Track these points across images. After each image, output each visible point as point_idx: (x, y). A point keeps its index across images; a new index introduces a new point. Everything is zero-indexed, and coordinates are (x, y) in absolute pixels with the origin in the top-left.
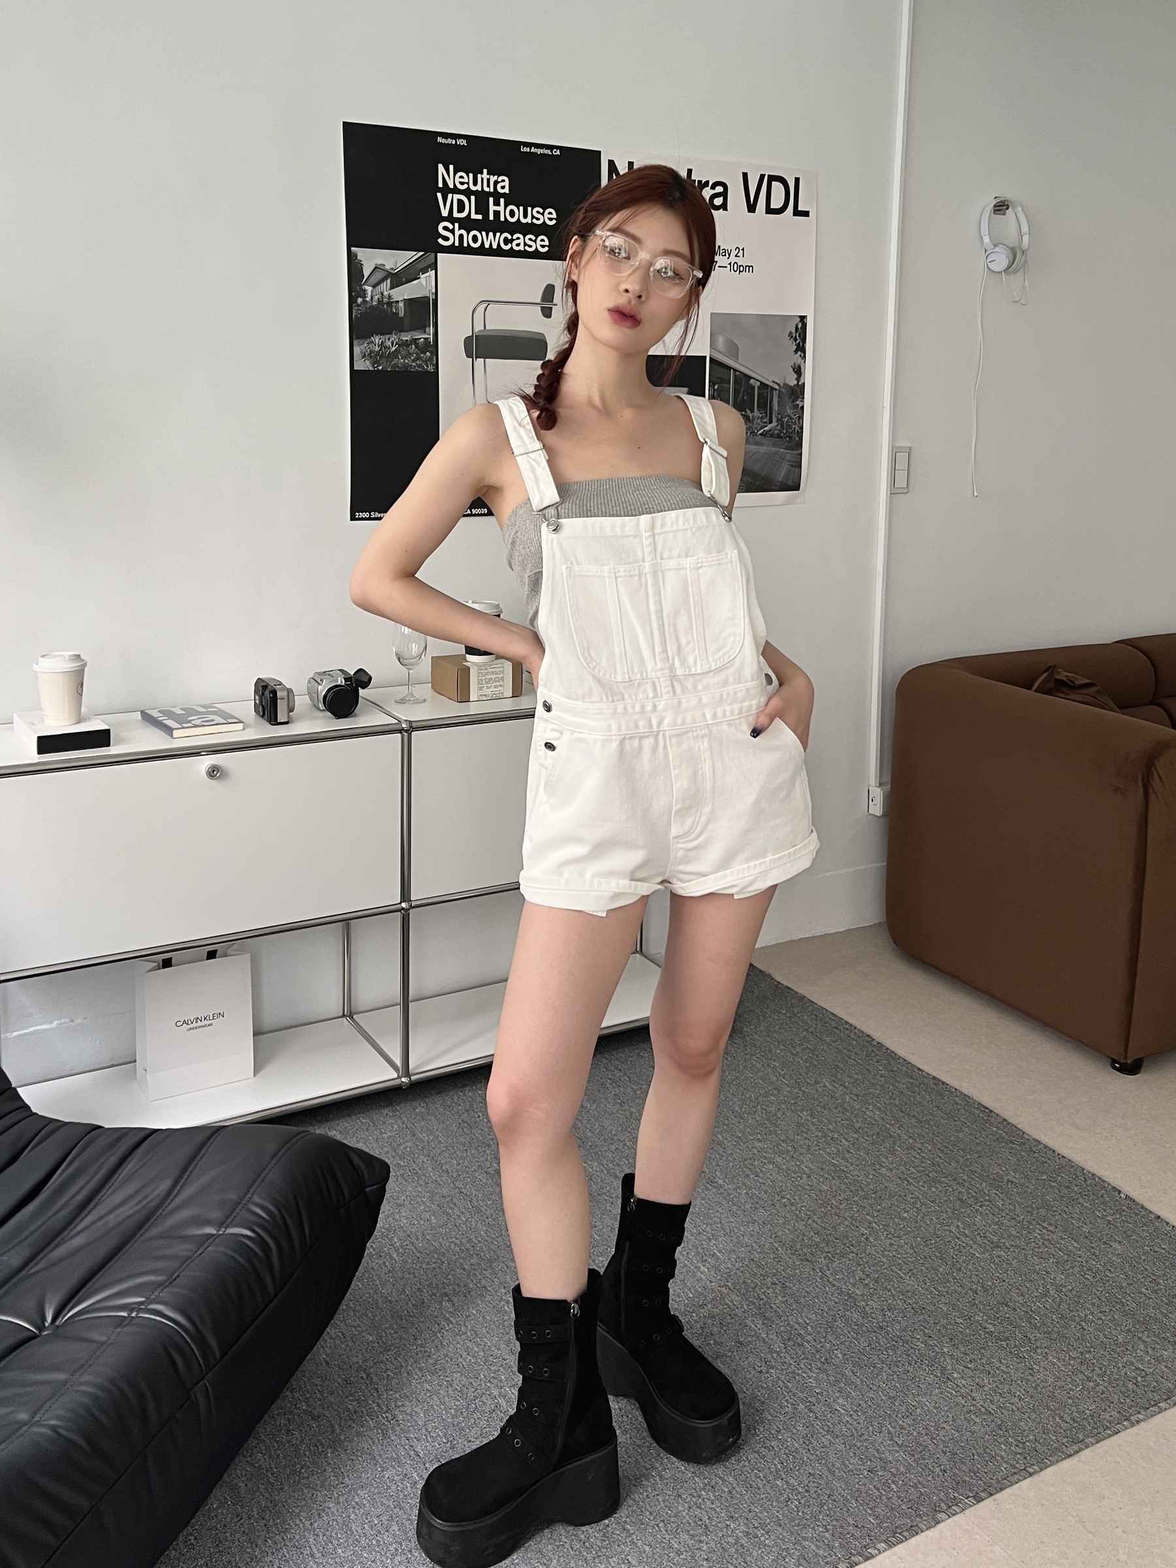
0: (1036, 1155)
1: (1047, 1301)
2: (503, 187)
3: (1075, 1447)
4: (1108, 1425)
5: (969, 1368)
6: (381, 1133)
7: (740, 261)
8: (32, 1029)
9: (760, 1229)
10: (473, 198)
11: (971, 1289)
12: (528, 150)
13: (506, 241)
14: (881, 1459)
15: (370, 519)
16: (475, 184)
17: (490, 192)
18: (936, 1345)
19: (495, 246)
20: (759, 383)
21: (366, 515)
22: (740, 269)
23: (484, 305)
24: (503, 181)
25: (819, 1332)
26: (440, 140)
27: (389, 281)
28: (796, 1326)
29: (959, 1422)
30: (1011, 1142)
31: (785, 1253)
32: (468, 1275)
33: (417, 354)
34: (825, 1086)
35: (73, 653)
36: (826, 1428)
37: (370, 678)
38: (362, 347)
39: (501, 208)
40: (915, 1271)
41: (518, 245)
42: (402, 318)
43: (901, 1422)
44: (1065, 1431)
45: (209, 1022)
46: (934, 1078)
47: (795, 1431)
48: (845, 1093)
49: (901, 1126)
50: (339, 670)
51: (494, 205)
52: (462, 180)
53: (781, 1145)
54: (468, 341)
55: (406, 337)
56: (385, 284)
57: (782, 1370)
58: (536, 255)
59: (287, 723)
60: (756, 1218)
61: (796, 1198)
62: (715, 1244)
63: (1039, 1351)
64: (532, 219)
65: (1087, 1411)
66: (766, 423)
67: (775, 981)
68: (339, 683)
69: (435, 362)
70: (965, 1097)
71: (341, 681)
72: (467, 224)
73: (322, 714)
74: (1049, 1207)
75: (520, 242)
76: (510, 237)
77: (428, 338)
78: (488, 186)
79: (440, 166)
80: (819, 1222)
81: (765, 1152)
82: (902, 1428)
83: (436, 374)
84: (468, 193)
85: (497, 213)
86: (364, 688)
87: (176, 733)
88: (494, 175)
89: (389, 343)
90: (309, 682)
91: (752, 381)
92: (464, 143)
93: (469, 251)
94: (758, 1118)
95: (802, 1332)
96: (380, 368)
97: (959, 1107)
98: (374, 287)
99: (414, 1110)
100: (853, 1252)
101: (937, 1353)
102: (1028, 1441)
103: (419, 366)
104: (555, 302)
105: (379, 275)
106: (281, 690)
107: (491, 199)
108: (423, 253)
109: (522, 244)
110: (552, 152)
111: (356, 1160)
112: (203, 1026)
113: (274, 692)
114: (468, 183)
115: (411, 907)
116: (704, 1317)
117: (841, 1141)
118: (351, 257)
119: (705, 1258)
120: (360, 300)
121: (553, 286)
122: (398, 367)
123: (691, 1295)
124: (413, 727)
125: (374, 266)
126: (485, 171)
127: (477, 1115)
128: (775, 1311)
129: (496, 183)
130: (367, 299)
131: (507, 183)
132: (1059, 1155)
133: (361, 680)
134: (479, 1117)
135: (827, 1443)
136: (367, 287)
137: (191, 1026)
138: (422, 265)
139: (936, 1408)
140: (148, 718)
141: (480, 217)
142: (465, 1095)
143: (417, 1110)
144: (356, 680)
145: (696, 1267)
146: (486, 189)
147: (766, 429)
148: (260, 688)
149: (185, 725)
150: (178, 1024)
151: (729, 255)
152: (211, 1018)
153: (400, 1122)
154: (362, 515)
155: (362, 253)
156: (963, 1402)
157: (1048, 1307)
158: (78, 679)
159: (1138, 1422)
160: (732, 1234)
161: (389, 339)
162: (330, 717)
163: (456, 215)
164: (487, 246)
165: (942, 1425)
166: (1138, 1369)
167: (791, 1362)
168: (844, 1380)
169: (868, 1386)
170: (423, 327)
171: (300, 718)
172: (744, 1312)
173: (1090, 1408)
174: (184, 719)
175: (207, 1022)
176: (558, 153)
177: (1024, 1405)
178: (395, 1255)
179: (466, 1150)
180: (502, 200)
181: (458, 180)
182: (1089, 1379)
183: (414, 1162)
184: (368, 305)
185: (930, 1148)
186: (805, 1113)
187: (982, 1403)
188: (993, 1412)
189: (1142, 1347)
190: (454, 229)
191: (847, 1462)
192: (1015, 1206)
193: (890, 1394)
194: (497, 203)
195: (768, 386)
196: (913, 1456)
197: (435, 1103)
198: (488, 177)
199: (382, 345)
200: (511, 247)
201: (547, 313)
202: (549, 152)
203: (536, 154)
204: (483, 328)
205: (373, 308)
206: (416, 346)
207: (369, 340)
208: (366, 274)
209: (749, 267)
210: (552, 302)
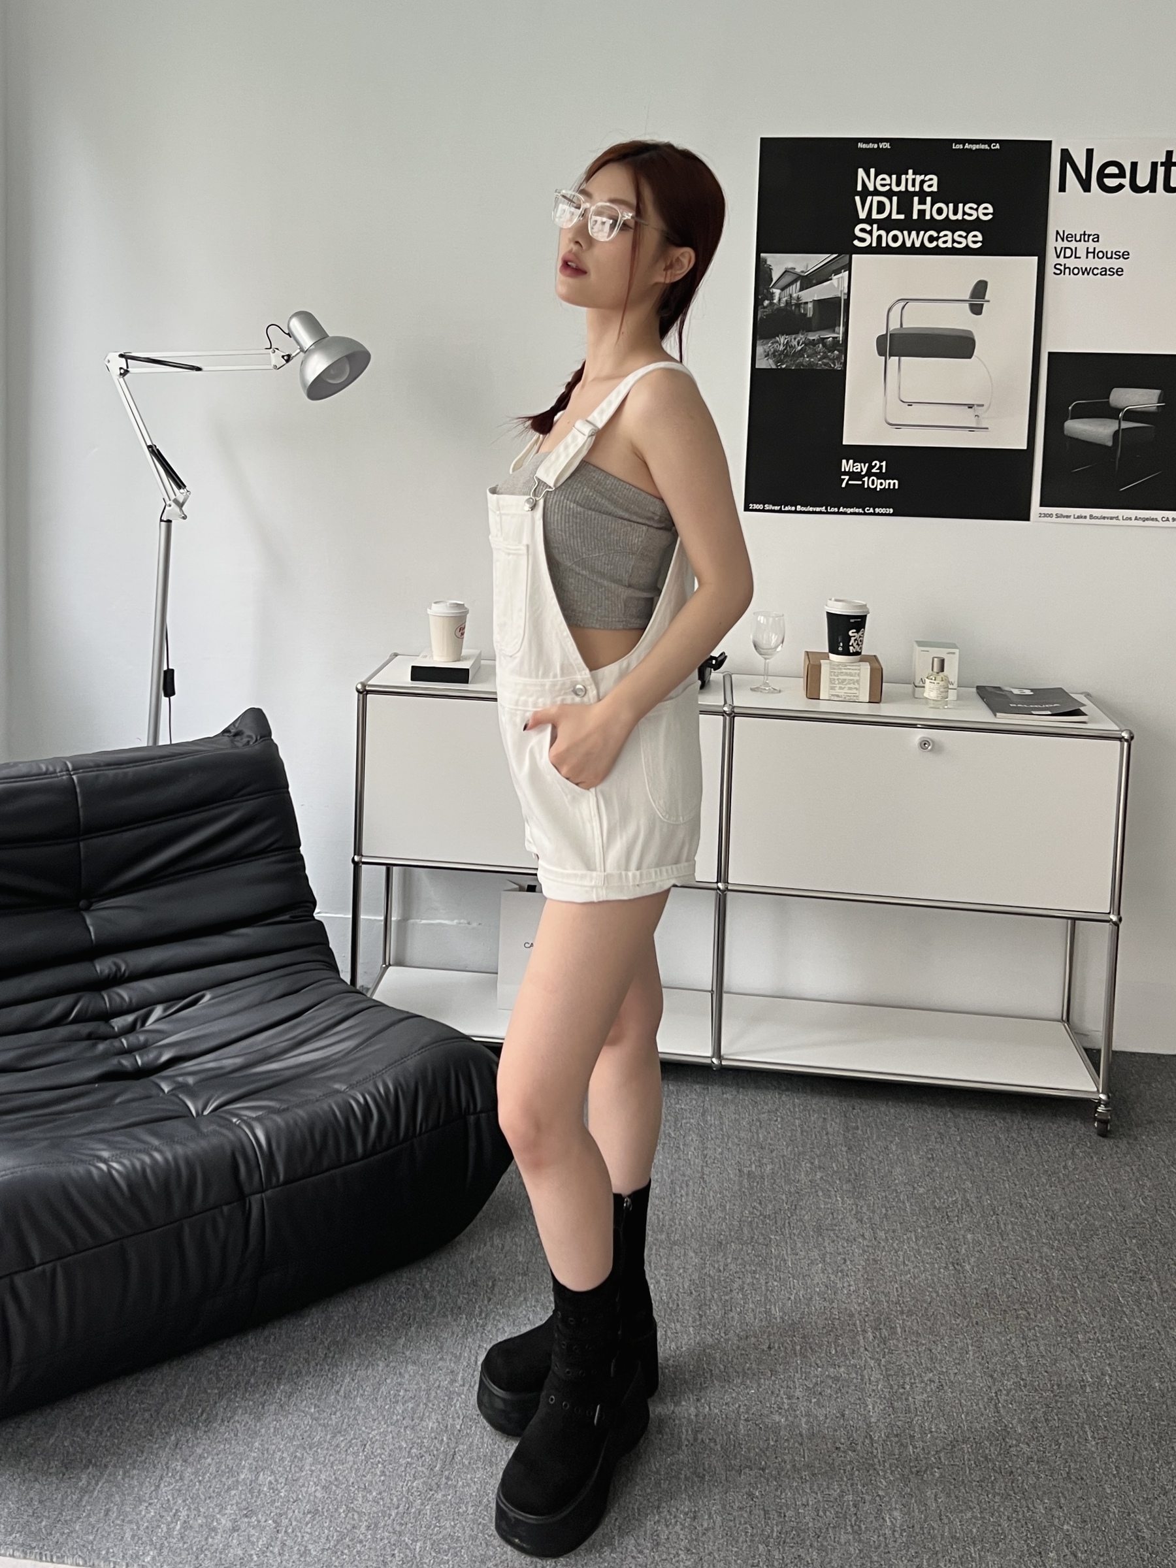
2: (930, 186)
10: (895, 199)
12: (961, 146)
13: (931, 239)
15: (764, 510)
17: (915, 191)
19: (917, 244)
21: (760, 507)
23: (903, 304)
24: (931, 179)
26: (860, 145)
27: (799, 283)
33: (824, 353)
36: (857, 1528)
38: (765, 347)
39: (927, 207)
41: (945, 242)
42: (810, 318)
51: (920, 203)
52: (884, 182)
54: (881, 341)
55: (813, 336)
56: (794, 286)
58: (967, 251)
64: (963, 215)
69: (843, 361)
72: (887, 225)
75: (947, 239)
76: (935, 234)
77: (836, 338)
78: (914, 185)
79: (861, 171)
83: (843, 372)
84: (889, 194)
85: (922, 213)
88: (921, 175)
89: (795, 343)
92: (888, 146)
93: (889, 250)
96: (784, 366)
98: (783, 289)
103: (825, 364)
104: (987, 298)
105: (788, 279)
107: (916, 199)
108: (835, 256)
109: (950, 241)
110: (990, 146)
114: (890, 185)
115: (728, 889)
118: (760, 263)
120: (766, 303)
121: (987, 282)
122: (803, 366)
125: (784, 271)
126: (910, 171)
127: (775, 1119)
129: (923, 182)
130: (775, 301)
131: (935, 182)
135: (843, 1540)
136: (774, 290)
138: (834, 267)
141: (902, 217)
142: (779, 1098)
143: (725, 1096)
146: (911, 189)
153: (700, 1100)
154: (756, 506)
155: (771, 258)
161: (795, 339)
163: (875, 216)
164: (908, 244)
168: (918, 1498)
170: (832, 327)
176: (998, 146)
179: (739, 1145)
180: (929, 199)
181: (879, 182)
183: (684, 1137)
184: (775, 307)
190: (871, 230)
194: (922, 202)
198: (914, 177)
199: (787, 344)
200: (937, 245)
201: (977, 309)
202: (986, 147)
203: (971, 150)
204: (899, 326)
205: (780, 310)
206: (824, 345)
207: (773, 340)
208: (775, 278)
210: (984, 298)
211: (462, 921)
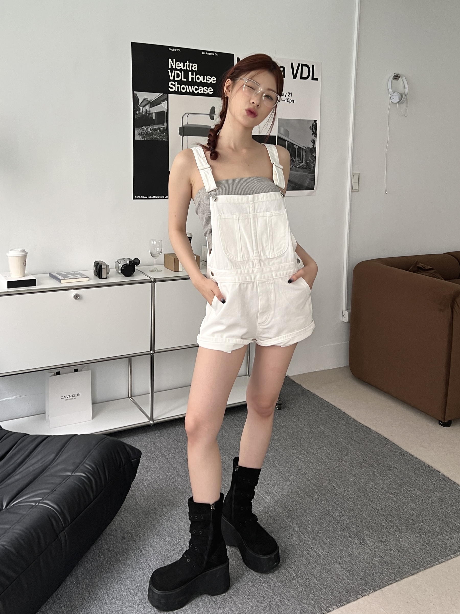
0: (405, 457)
1: (407, 514)
2: (195, 68)
3: (416, 571)
4: (430, 563)
5: (374, 539)
6: (142, 443)
7: (290, 98)
8: (5, 399)
9: (292, 483)
10: (183, 72)
11: (376, 509)
12: (205, 53)
13: (196, 89)
14: (336, 573)
15: (141, 199)
16: (184, 67)
18: (361, 530)
19: (191, 91)
20: (297, 147)
21: (139, 197)
22: (290, 101)
23: (187, 115)
24: (195, 66)
25: (314, 524)
26: (170, 49)
27: (149, 105)
28: (305, 521)
29: (368, 560)
30: (396, 452)
31: (302, 493)
32: (174, 498)
33: (160, 134)
34: (321, 429)
35: (22, 249)
36: (315, 561)
37: (140, 262)
38: (138, 131)
39: (194, 76)
40: (354, 501)
41: (201, 91)
42: (154, 119)
43: (345, 560)
44: (412, 565)
45: (74, 397)
46: (366, 426)
47: (302, 562)
48: (329, 432)
49: (352, 445)
50: (128, 258)
52: (178, 65)
53: (302, 451)
54: (180, 129)
55: (156, 127)
56: (147, 106)
57: (298, 538)
58: (208, 95)
59: (106, 278)
60: (290, 479)
61: (307, 472)
62: (273, 489)
63: (403, 533)
64: (206, 81)
65: (421, 557)
66: (301, 162)
67: (303, 388)
68: (127, 263)
69: (167, 137)
70: (378, 435)
71: (128, 262)
72: (180, 83)
73: (120, 275)
74: (410, 478)
75: (201, 90)
77: (164, 128)
78: (189, 67)
79: (170, 60)
80: (316, 481)
81: (296, 454)
82: (345, 562)
83: (168, 142)
84: (181, 70)
85: (192, 78)
86: (137, 265)
87: (62, 281)
88: (191, 63)
89: (149, 129)
90: (116, 263)
91: (295, 146)
92: (179, 50)
93: (181, 93)
94: (293, 441)
95: (307, 524)
96: (145, 139)
97: (375, 438)
98: (143, 107)
99: (155, 434)
100: (329, 493)
101: (361, 533)
102: (396, 568)
103: (161, 138)
105: (145, 103)
106: (104, 265)
107: (190, 73)
108: (162, 94)
109: (202, 91)
110: (214, 54)
111: (128, 449)
112: (72, 399)
113: (101, 266)
114: (181, 67)
115: (155, 353)
116: (268, 517)
117: (326, 450)
118: (134, 95)
119: (269, 494)
120: (137, 112)
121: (215, 107)
122: (153, 139)
123: (263, 508)
124: (156, 281)
125: (143, 99)
126: (188, 62)
127: (180, 437)
128: (296, 515)
129: (192, 66)
130: (141, 112)
131: (196, 67)
132: (415, 457)
133: (136, 262)
134: (181, 437)
135: (314, 567)
136: (140, 107)
137: (67, 399)
138: (162, 99)
139: (359, 554)
140: (52, 276)
141: (185, 80)
142: (176, 429)
143: (156, 435)
144: (134, 262)
145: (265, 497)
146: (188, 69)
147: (301, 165)
148: (96, 264)
149: (66, 278)
150: (62, 398)
151: (286, 96)
152: (75, 396)
153: (149, 439)
155: (138, 94)
156: (371, 552)
157: (408, 516)
158: (24, 259)
159: (442, 562)
160: (281, 485)
161: (149, 128)
162: (123, 277)
163: (176, 79)
164: (188, 91)
165: (362, 561)
166: (443, 541)
167: (302, 535)
168: (323, 543)
169: (332, 545)
170: (162, 123)
171: (112, 276)
172: (284, 515)
173: (422, 556)
174: (65, 276)
175: (73, 397)
176: (217, 55)
177: (395, 554)
178: (145, 490)
179: (175, 450)
180: (194, 73)
181: (177, 65)
182: (423, 545)
183: (154, 454)
184: (141, 114)
185: (362, 454)
186: (312, 439)
187: (378, 553)
188: (382, 556)
189: (445, 533)
190: (175, 84)
191: (322, 574)
192: (396, 477)
193: (341, 548)
194: (192, 74)
195: (301, 148)
196: (349, 572)
197: (164, 432)
198: (189, 64)
199: (146, 130)
200: (198, 92)
201: (212, 118)
203: (208, 55)
204: (186, 124)
205: (142, 115)
206: (160, 131)
207: (141, 128)
208: (140, 102)
209: (294, 100)
210: (214, 113)
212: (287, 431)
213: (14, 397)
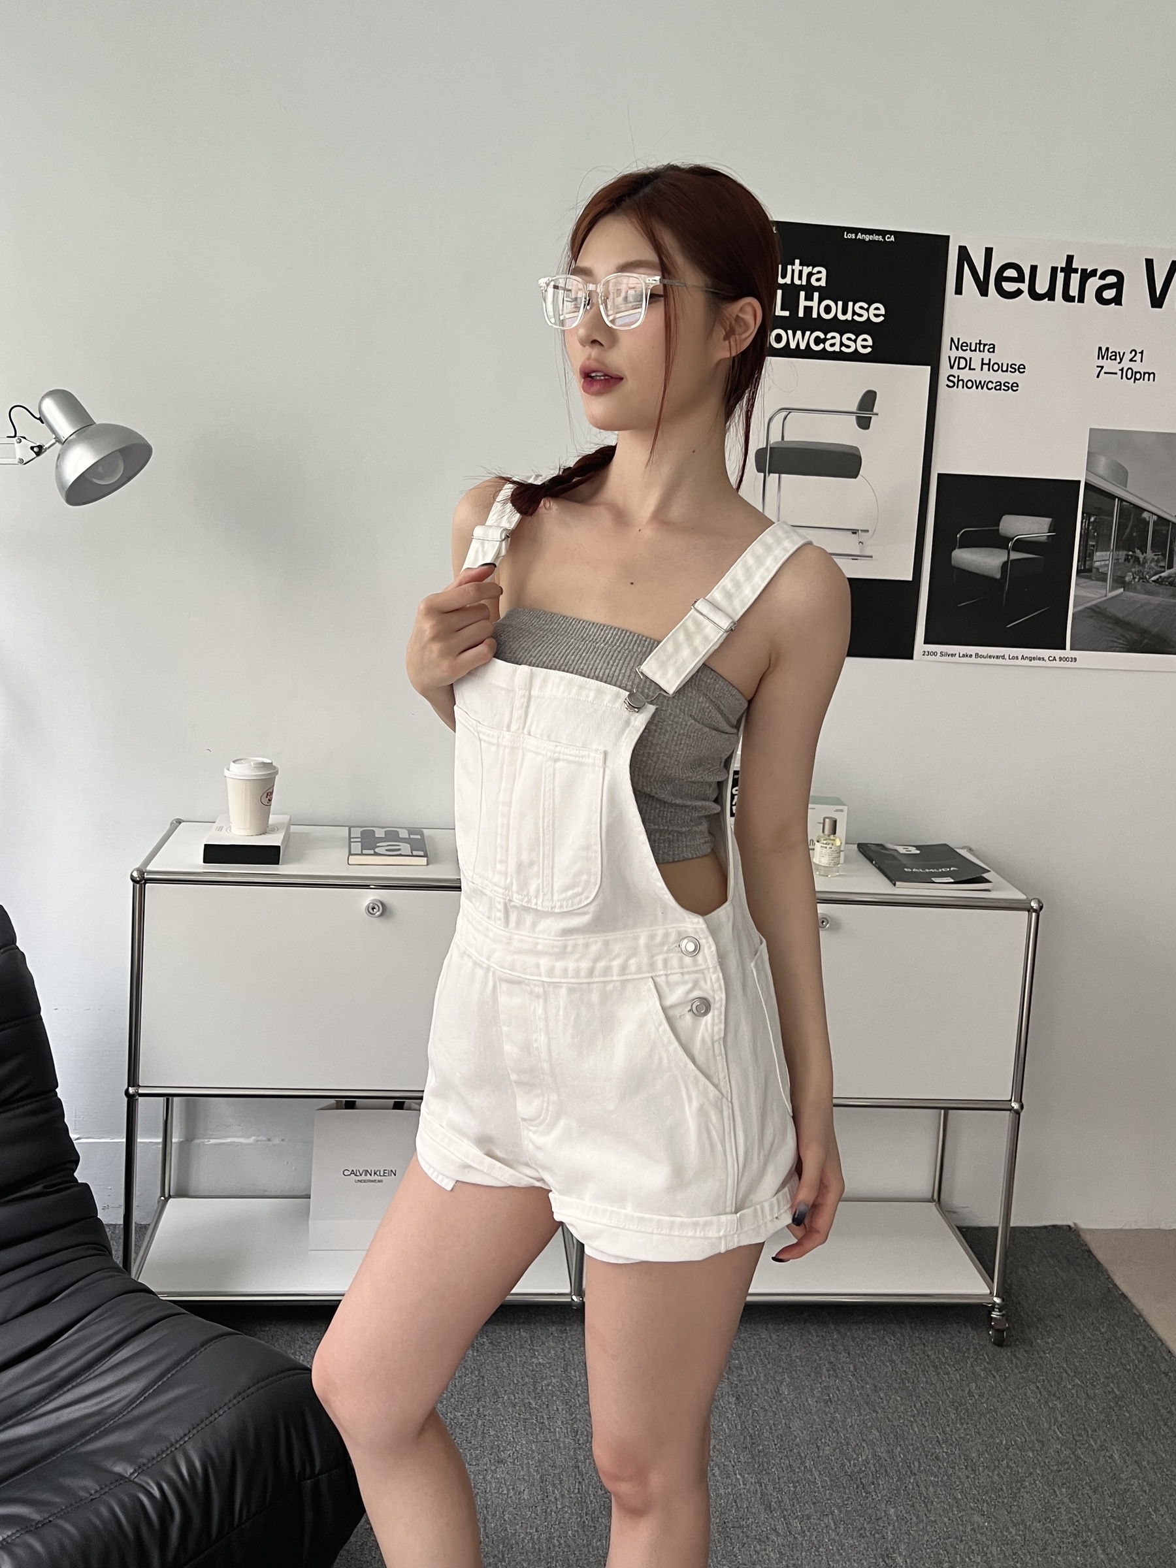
2: (818, 280)
7: (1136, 367)
8: (229, 1140)
12: (854, 236)
13: (818, 341)
17: (801, 285)
19: (803, 346)
20: (1155, 518)
22: (1136, 376)
23: (784, 413)
24: (819, 272)
39: (814, 304)
41: (832, 345)
45: (380, 1178)
51: (806, 299)
54: (761, 454)
58: (855, 357)
64: (853, 315)
66: (1164, 567)
75: (834, 343)
76: (822, 336)
78: (800, 278)
85: (808, 310)
87: (352, 860)
88: (808, 267)
91: (1145, 515)
104: (875, 410)
107: (802, 294)
109: (838, 345)
110: (884, 238)
112: (372, 1181)
121: (875, 393)
126: (797, 262)
129: (810, 275)
131: (824, 275)
137: (360, 1178)
141: (787, 314)
146: (797, 282)
147: (1163, 575)
149: (366, 851)
150: (346, 1173)
151: (1121, 360)
152: (382, 1174)
158: (263, 788)
164: (793, 346)
175: (376, 1178)
176: (892, 238)
180: (816, 295)
194: (809, 298)
195: (1169, 521)
198: (801, 268)
200: (824, 347)
201: (864, 423)
202: (880, 238)
203: (864, 240)
204: (780, 440)
209: (1149, 374)
210: (872, 411)
211: (260, 1138)
212: (991, 1436)
213: (252, 1140)
